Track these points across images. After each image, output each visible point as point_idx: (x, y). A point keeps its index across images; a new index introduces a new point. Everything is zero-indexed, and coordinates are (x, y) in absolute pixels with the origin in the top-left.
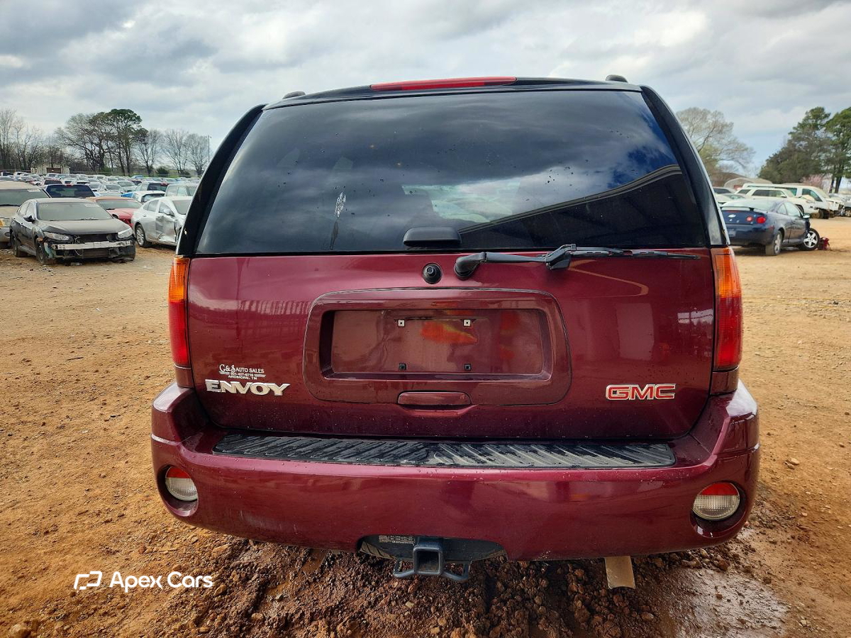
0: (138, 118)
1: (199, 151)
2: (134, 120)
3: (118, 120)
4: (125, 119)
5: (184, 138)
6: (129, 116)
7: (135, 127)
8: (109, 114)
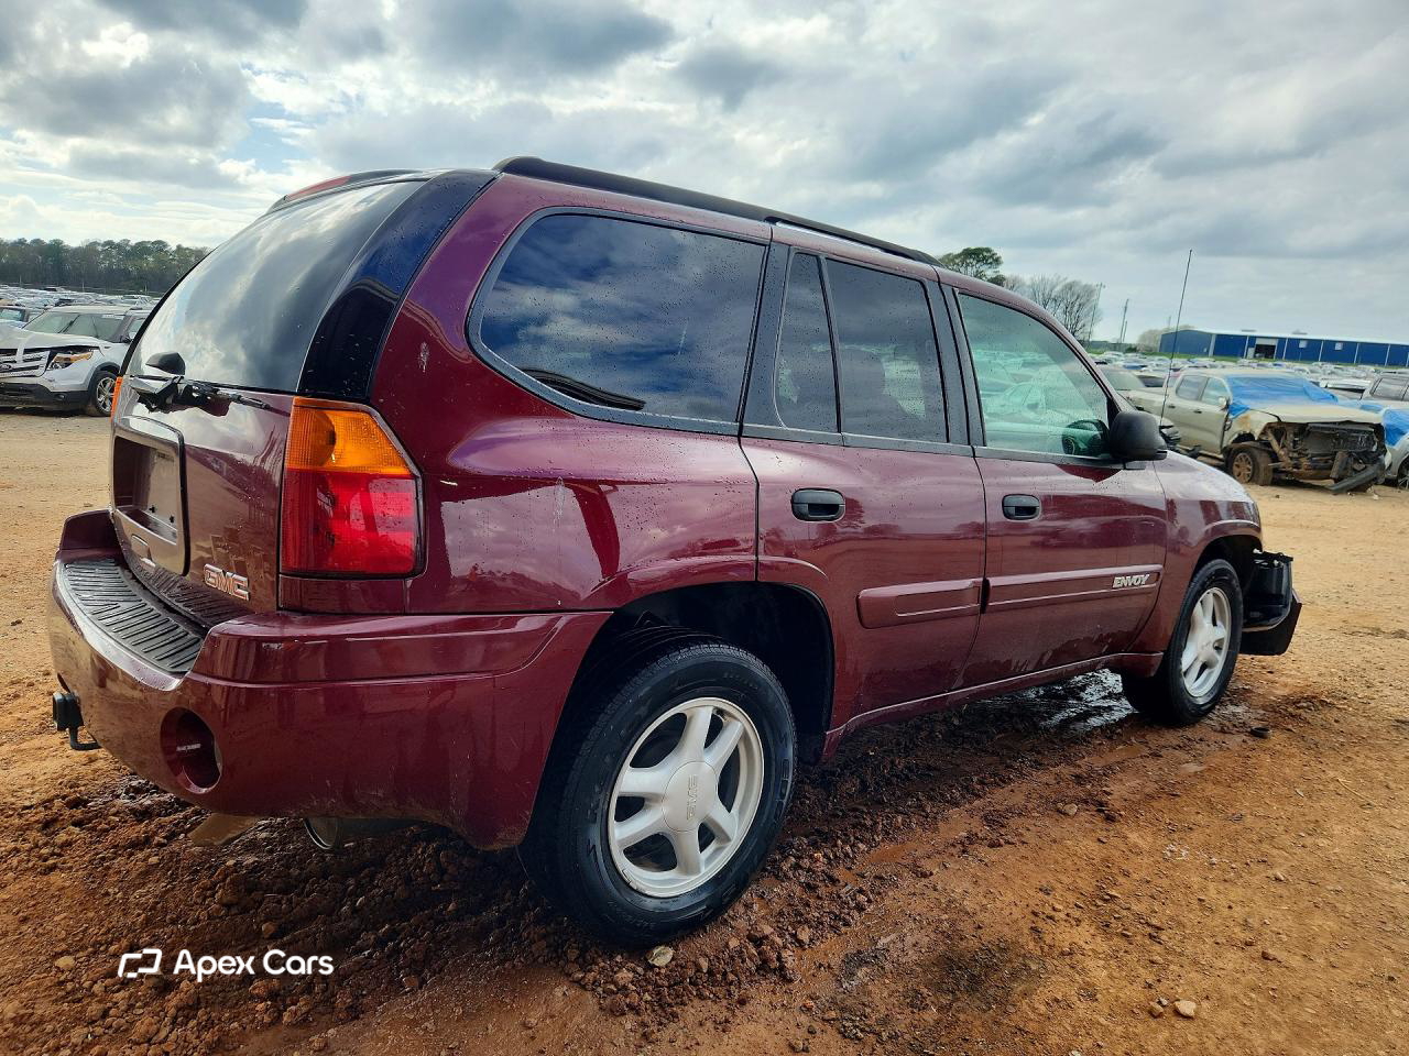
0: (997, 261)
1: (1075, 309)
2: (991, 263)
3: (968, 265)
4: (978, 261)
5: (1058, 288)
6: (984, 257)
7: (990, 273)
8: (959, 256)
